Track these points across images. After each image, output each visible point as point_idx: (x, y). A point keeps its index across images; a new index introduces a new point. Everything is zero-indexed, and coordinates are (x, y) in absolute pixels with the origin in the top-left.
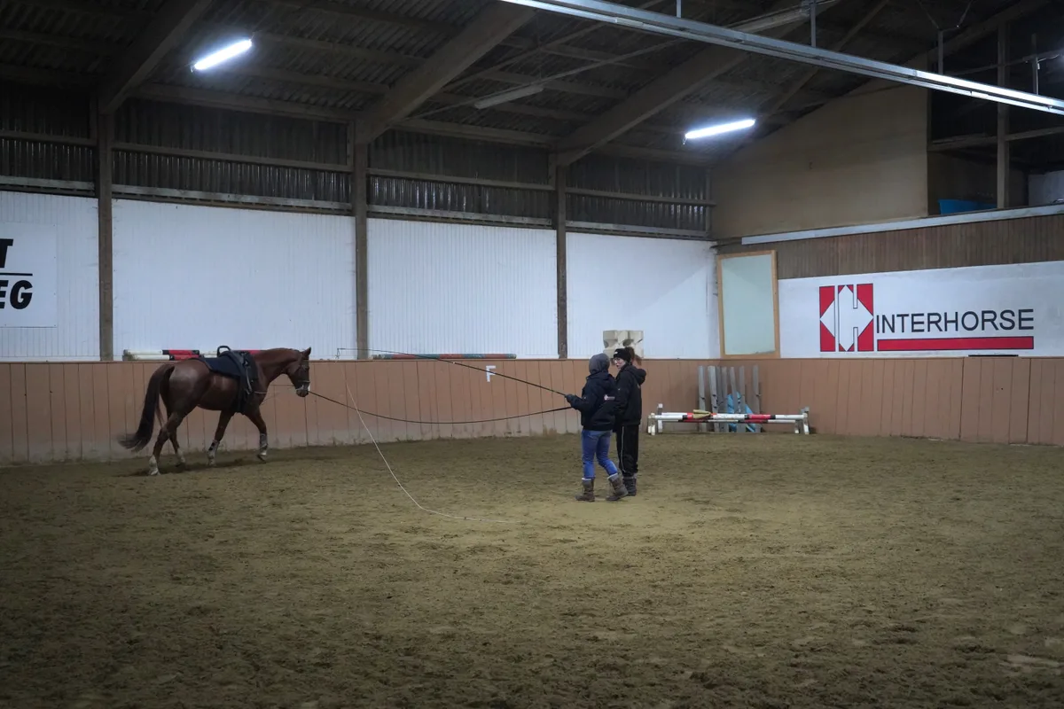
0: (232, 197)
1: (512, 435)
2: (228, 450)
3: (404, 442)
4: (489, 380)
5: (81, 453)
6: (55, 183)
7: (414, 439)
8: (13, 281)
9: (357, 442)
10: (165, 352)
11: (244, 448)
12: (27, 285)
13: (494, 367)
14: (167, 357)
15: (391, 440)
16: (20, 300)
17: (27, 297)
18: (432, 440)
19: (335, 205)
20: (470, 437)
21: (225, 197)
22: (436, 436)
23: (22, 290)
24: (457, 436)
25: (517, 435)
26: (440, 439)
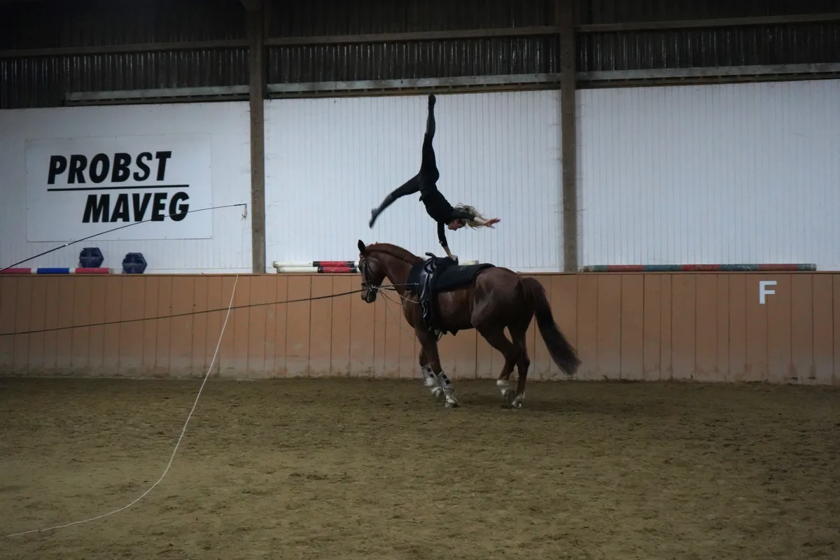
0: (406, 83)
1: (799, 382)
2: (376, 377)
3: (616, 381)
4: (762, 301)
5: (219, 369)
6: (217, 90)
7: (631, 378)
8: (171, 193)
9: (546, 378)
10: (315, 264)
11: (396, 376)
12: (184, 196)
13: (774, 283)
14: (316, 269)
15: (595, 378)
16: (178, 212)
17: (185, 209)
18: (659, 381)
19: (542, 77)
20: (721, 379)
21: (397, 83)
22: (666, 377)
23: (180, 202)
24: (701, 378)
25: (807, 382)
26: (671, 381)
